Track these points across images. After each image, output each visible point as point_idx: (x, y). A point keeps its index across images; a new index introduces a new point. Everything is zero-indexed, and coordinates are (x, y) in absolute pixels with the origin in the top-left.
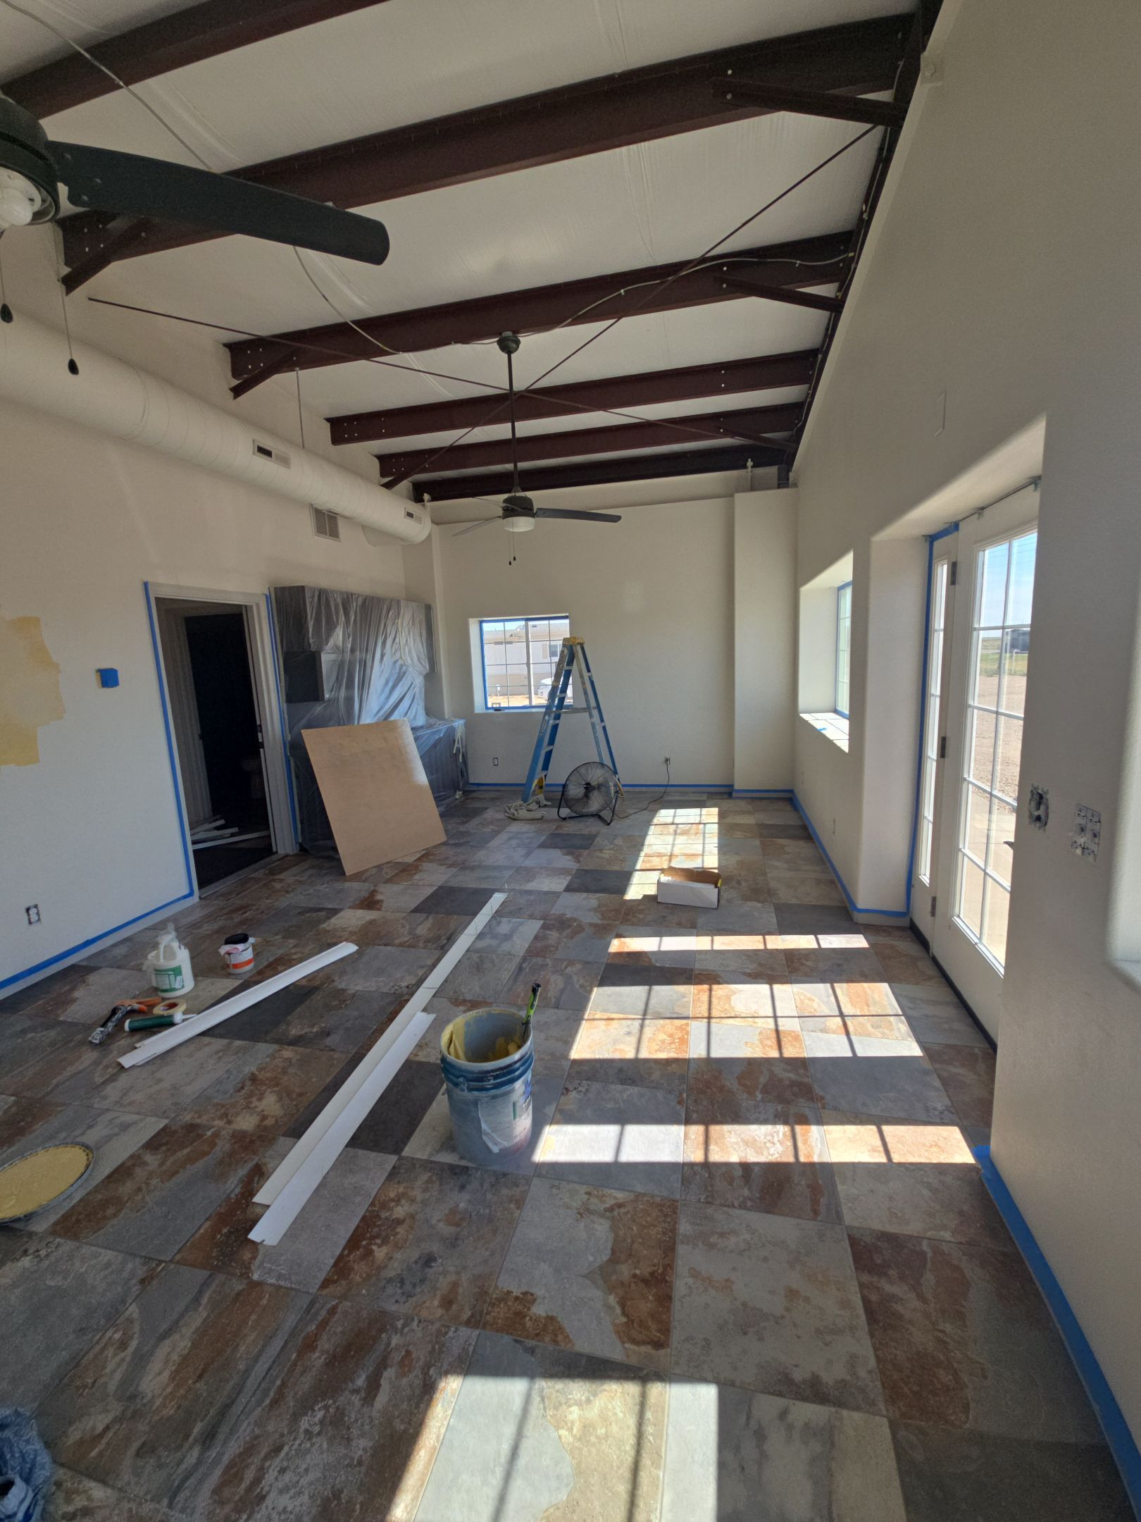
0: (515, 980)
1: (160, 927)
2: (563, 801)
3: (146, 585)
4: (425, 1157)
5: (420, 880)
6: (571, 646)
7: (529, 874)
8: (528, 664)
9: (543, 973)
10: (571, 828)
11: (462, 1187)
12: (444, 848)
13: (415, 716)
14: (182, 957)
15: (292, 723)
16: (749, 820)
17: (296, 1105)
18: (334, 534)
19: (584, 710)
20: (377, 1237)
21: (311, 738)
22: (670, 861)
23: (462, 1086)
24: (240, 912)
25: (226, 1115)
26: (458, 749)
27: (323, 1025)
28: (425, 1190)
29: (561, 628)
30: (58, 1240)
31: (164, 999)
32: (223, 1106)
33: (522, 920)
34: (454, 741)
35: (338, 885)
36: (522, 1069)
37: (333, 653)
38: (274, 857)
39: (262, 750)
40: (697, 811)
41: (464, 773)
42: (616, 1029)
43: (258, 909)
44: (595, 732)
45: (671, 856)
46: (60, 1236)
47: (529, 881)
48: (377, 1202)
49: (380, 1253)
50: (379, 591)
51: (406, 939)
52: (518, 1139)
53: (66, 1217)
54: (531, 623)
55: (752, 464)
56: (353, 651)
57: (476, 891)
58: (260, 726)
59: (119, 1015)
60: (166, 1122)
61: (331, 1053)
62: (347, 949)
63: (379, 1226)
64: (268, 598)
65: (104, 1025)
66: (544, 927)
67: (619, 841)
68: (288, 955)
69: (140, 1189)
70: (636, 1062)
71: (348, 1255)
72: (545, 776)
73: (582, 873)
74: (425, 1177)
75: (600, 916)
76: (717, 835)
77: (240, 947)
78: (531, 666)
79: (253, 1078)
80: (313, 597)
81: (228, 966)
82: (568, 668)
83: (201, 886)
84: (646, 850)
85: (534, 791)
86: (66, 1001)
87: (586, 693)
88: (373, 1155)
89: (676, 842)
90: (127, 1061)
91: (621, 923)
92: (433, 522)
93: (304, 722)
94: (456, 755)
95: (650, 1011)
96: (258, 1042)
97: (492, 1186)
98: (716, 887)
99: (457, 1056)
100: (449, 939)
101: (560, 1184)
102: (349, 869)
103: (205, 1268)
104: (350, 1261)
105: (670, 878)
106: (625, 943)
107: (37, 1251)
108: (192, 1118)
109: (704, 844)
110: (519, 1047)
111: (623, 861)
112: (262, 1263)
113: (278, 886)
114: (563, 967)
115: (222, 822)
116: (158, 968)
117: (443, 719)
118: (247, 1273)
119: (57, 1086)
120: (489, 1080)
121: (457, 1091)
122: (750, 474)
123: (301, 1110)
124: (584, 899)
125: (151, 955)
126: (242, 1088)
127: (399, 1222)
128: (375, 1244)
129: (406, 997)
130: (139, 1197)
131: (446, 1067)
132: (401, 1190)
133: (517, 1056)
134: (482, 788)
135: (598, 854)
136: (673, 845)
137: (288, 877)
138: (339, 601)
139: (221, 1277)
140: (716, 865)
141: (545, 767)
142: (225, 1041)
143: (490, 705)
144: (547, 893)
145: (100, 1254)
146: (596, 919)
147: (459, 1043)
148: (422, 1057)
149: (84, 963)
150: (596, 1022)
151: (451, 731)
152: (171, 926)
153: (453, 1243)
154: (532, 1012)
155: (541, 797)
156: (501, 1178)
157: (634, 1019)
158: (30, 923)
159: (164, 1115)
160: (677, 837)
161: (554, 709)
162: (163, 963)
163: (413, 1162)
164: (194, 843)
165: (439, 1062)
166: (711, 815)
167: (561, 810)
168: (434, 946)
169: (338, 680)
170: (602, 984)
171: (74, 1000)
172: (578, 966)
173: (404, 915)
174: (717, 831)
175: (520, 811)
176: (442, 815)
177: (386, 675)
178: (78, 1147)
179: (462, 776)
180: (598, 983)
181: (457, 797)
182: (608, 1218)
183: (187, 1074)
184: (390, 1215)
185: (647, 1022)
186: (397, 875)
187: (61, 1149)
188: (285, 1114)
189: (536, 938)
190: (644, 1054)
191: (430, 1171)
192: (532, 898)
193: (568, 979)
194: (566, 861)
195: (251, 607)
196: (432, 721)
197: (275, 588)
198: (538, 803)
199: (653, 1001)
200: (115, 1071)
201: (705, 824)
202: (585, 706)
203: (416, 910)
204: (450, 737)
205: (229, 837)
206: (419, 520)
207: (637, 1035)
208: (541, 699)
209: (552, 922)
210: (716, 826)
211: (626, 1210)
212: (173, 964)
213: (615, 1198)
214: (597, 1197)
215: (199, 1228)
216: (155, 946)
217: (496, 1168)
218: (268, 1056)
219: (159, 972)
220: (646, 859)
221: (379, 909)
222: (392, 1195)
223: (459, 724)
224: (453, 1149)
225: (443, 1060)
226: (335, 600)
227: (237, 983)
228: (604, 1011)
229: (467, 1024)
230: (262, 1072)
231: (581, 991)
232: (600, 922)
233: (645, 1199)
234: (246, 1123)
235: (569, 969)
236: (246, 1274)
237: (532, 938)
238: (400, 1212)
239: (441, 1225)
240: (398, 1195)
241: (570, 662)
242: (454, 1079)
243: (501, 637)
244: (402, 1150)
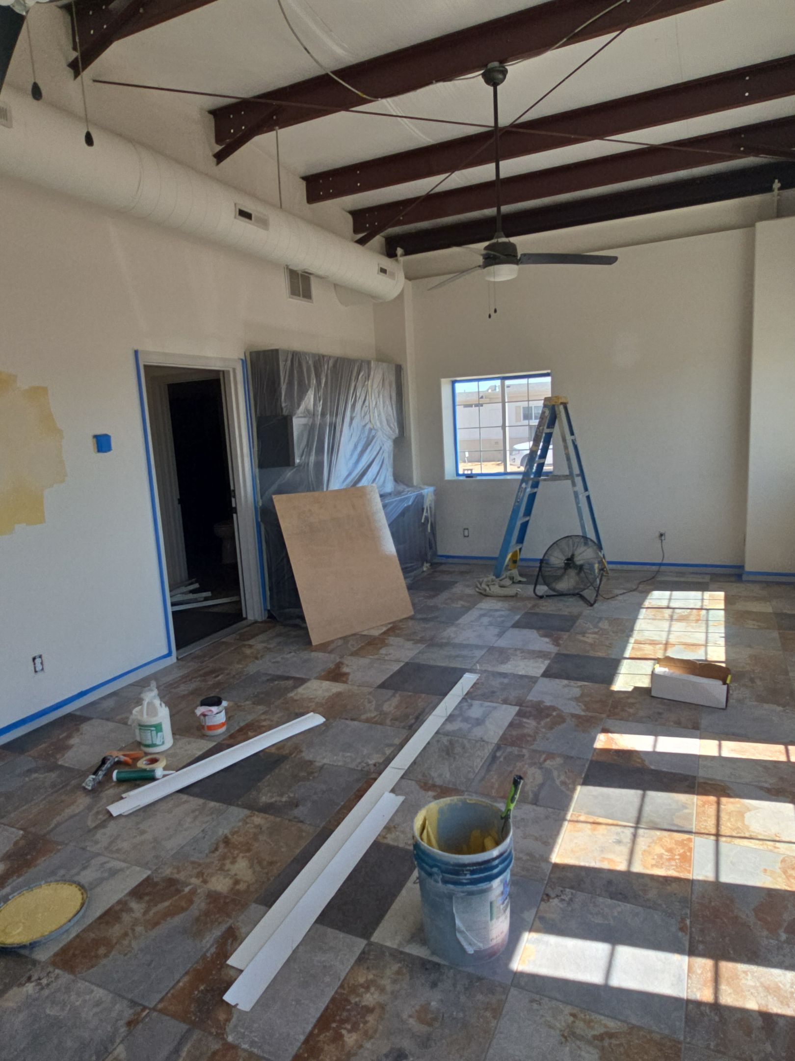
0: (488, 770)
1: (143, 684)
2: (540, 577)
3: (136, 352)
4: (395, 946)
5: (386, 655)
6: (553, 406)
7: (503, 655)
8: (504, 427)
9: (519, 764)
10: (549, 607)
11: (434, 985)
12: (411, 623)
13: (384, 482)
14: (163, 715)
15: (264, 488)
16: (766, 608)
17: (267, 873)
18: (307, 295)
19: (566, 477)
20: (347, 1021)
21: (281, 503)
22: (666, 650)
23: (436, 877)
24: (214, 675)
25: (203, 874)
26: (427, 519)
27: (292, 795)
28: (394, 982)
29: (542, 386)
30: (57, 971)
31: (146, 754)
32: (200, 865)
33: (495, 705)
34: (423, 509)
35: (305, 655)
36: (500, 867)
37: (304, 417)
38: (244, 623)
39: (234, 515)
40: (698, 594)
41: (432, 544)
42: (603, 835)
43: (228, 674)
44: (577, 503)
45: (667, 645)
46: (58, 968)
47: (503, 663)
48: (346, 985)
49: (350, 1039)
50: (352, 352)
51: (373, 715)
52: (494, 942)
53: (64, 950)
54: (507, 382)
55: (779, 185)
56: (323, 414)
57: (445, 671)
58: (234, 491)
59: (108, 765)
60: (149, 872)
61: (300, 825)
62: (314, 720)
63: (348, 1010)
64: (244, 362)
65: (95, 773)
66: (519, 714)
67: (604, 625)
68: (257, 721)
69: (126, 934)
70: (628, 875)
71: (318, 1035)
72: (520, 549)
73: (560, 657)
74: (396, 967)
75: (583, 707)
76: (723, 623)
77: (215, 709)
78: (507, 429)
79: (226, 841)
80: (286, 361)
81: (203, 727)
82: (548, 431)
83: (178, 647)
84: (636, 636)
85: (507, 566)
86: (62, 747)
87: (568, 459)
88: (342, 935)
89: (673, 629)
90: (116, 809)
91: (608, 716)
92: (408, 278)
93: (274, 488)
94: (424, 525)
95: (644, 819)
96: (230, 804)
97: (466, 989)
98: (725, 683)
99: (429, 842)
100: (417, 718)
101: (541, 999)
102: (316, 638)
103: (184, 1022)
104: (319, 1041)
105: (666, 670)
106: (612, 739)
107: (40, 979)
108: (172, 873)
109: (707, 633)
110: (497, 843)
111: (610, 646)
112: (236, 1026)
113: (248, 651)
114: (542, 760)
115: (196, 586)
116: (142, 724)
117: (412, 486)
118: (223, 1034)
119: (56, 827)
120: (466, 875)
121: (430, 882)
122: (776, 199)
123: (272, 879)
124: (565, 686)
125: (136, 711)
126: (216, 849)
127: (369, 1010)
128: (345, 1029)
129: (373, 776)
130: (126, 942)
131: (419, 855)
132: (371, 977)
133: (495, 853)
134: (450, 560)
135: (580, 637)
136: (669, 632)
137: (258, 644)
138: (311, 362)
139: (197, 1034)
140: (723, 658)
141: (521, 540)
142: (201, 801)
143: (461, 472)
144: (522, 677)
145: (92, 991)
146: (578, 710)
147: (431, 829)
148: (390, 840)
149: (78, 713)
150: (580, 825)
151: (420, 499)
152: (153, 684)
153: (425, 1042)
154: (512, 806)
155: (515, 572)
156: (475, 982)
157: (625, 826)
158: (36, 672)
159: (145, 866)
160: (674, 623)
161: (532, 476)
162: (146, 719)
163: (381, 950)
164: (173, 604)
165: (411, 848)
166: (716, 599)
167: (538, 587)
168: (402, 724)
169: (309, 445)
170: (585, 783)
171: (69, 747)
172: (559, 761)
173: (371, 690)
174: (723, 619)
175: (491, 587)
176: (410, 588)
177: (354, 439)
178: (74, 886)
179: (431, 548)
180: (581, 781)
181: (425, 569)
182: (596, 1047)
183: (167, 829)
184: (360, 1001)
185: (641, 832)
186: (362, 648)
187: (60, 886)
188: (256, 881)
189: (511, 725)
190: (637, 868)
191: (400, 962)
192: (506, 681)
193: (547, 773)
194: (544, 644)
195: (228, 372)
196: (401, 487)
197: (251, 353)
198: (512, 578)
199: (647, 809)
200: (105, 818)
201: (707, 610)
202: (567, 473)
203: (383, 686)
204: (418, 505)
205: (204, 601)
206: (392, 276)
207: (629, 845)
208: (516, 466)
209: (528, 709)
210: (722, 613)
211: (618, 1042)
212: (154, 721)
213: (606, 1026)
214: (584, 1021)
215: (178, 982)
216: (139, 702)
217: (470, 970)
218: (239, 821)
219: (143, 727)
220: (636, 646)
221: (345, 682)
222: (362, 980)
223: (428, 492)
224: (424, 942)
225: (417, 846)
226: (307, 363)
227: (211, 745)
228: (589, 813)
229: (441, 811)
230: (235, 836)
231: (563, 788)
232: (583, 713)
233: (641, 1033)
234: (220, 884)
235: (548, 762)
236: (220, 1035)
237: (507, 724)
238: (370, 998)
239: (411, 1021)
240: (367, 981)
241: (551, 424)
242: (427, 867)
243: (475, 399)
244: (371, 934)
